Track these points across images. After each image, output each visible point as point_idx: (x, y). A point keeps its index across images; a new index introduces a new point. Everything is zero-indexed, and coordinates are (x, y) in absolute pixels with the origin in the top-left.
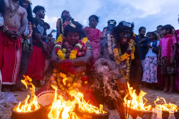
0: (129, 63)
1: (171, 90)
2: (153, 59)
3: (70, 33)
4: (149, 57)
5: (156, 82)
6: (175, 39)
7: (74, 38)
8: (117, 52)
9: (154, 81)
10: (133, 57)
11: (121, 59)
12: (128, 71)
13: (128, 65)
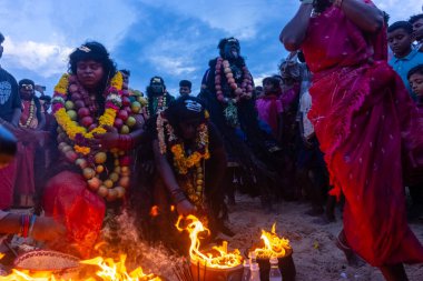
12: (200, 181)
13: (200, 170)
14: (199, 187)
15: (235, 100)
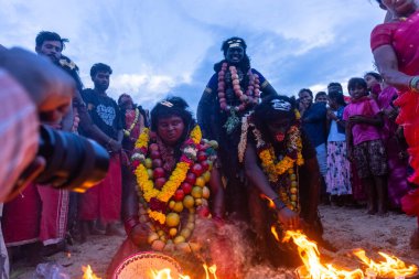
0: (295, 173)
1: (380, 208)
2: (341, 146)
3: (163, 120)
4: (332, 142)
5: (350, 192)
6: (375, 104)
7: (171, 128)
8: (269, 157)
9: (344, 190)
10: (300, 161)
11: (278, 170)
12: (294, 190)
13: (293, 177)
14: (294, 197)
15: (237, 108)
